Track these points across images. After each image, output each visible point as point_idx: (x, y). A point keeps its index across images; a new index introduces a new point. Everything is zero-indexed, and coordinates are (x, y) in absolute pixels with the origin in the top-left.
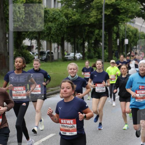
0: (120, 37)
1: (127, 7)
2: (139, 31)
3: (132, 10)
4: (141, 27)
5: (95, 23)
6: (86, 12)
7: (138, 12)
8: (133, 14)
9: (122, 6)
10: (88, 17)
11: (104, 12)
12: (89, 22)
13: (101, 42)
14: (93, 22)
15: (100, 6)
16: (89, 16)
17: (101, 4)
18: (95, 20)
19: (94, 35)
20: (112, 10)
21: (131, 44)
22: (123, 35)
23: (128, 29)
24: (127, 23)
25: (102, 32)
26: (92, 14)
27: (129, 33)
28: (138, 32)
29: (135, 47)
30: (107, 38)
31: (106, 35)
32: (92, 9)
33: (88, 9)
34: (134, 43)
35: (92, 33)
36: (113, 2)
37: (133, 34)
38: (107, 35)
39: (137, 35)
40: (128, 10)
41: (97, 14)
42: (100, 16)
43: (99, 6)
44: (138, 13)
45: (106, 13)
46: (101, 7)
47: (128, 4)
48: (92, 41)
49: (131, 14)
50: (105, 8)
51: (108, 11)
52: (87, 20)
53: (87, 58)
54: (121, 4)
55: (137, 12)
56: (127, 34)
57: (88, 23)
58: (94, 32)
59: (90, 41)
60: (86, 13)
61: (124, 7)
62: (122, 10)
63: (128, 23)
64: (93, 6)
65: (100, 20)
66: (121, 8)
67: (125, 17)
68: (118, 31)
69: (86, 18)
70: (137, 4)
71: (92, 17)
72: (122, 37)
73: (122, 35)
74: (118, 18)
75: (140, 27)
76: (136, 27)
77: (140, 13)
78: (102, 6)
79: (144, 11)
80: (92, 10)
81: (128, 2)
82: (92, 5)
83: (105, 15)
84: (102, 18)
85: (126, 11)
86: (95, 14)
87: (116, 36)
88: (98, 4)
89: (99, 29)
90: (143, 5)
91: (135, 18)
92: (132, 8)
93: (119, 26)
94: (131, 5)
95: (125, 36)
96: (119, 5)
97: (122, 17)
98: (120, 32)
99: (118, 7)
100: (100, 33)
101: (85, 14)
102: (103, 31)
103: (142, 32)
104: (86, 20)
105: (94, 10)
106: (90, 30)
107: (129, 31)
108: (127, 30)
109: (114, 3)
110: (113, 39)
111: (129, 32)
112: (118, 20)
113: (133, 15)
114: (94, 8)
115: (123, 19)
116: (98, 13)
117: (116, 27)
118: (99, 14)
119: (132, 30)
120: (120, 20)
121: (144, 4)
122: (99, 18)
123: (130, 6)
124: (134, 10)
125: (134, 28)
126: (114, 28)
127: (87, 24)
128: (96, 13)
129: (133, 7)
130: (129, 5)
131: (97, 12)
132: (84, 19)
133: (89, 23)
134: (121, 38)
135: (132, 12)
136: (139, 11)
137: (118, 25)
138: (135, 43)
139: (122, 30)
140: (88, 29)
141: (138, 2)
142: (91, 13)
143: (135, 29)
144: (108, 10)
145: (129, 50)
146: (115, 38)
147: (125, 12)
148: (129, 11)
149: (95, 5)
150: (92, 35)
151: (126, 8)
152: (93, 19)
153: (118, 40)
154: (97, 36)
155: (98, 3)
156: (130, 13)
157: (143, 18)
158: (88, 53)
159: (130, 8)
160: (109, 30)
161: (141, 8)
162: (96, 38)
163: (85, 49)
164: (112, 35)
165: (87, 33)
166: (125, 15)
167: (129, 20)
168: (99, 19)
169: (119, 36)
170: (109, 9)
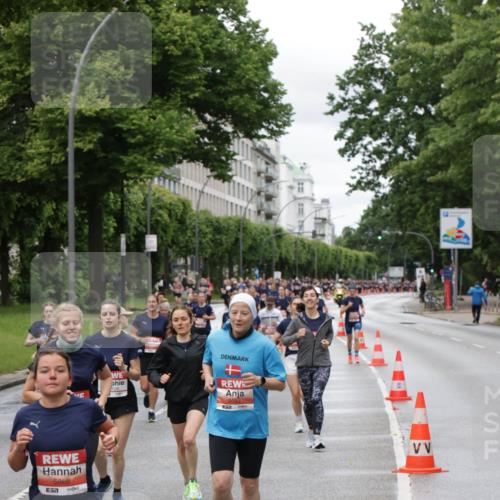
0: (129, 229)
1: (152, 127)
2: (194, 207)
3: (168, 135)
4: (202, 192)
5: (44, 180)
6: (12, 142)
7: (189, 144)
8: (174, 149)
9: (134, 124)
10: (18, 157)
11: (73, 144)
12: (23, 177)
13: (66, 245)
14: (35, 175)
15: (60, 121)
16: (23, 155)
17: (62, 113)
18: (44, 167)
19: (38, 221)
20: (100, 135)
21: (166, 252)
22: (138, 219)
23: (158, 199)
24: (152, 179)
25: (67, 212)
26: (31, 147)
27: (160, 215)
28: (192, 210)
29: (181, 261)
30: (86, 231)
31: (80, 219)
32: (33, 130)
33: (17, 131)
34: (178, 249)
35: (35, 212)
36: (103, 110)
37: (174, 218)
38: (87, 221)
39: (188, 221)
40: (154, 136)
41: (48, 149)
42: (59, 155)
43: (55, 121)
44: (189, 147)
45: (80, 145)
46: (63, 124)
47: (154, 118)
48: (32, 242)
49: (165, 149)
50: (76, 128)
51: (87, 138)
52: (17, 167)
53: (18, 300)
54: (131, 117)
55: (184, 142)
56: (154, 219)
57: (20, 179)
58: (40, 209)
59: (28, 240)
60: (10, 146)
61: (140, 126)
62: (134, 136)
63: (156, 179)
64: (35, 122)
65: (60, 170)
66: (129, 130)
67: (145, 159)
68: (122, 205)
69: (12, 163)
70: (185, 116)
71: (31, 159)
72: (136, 228)
73: (134, 220)
74: (121, 162)
75: (198, 194)
76: (184, 195)
77: (195, 146)
78: (67, 123)
79: (210, 140)
80: (30, 135)
81: (153, 109)
82: (29, 117)
83: (78, 151)
84: (66, 162)
85: (149, 141)
86: (43, 149)
87: (115, 225)
88: (50, 115)
89: (56, 200)
90: (205, 121)
91: (180, 162)
92: (168, 129)
93: (125, 189)
94: (164, 120)
95: (146, 226)
96: (122, 119)
97: (136, 161)
98: (129, 210)
99: (119, 125)
100: (60, 214)
101: (6, 147)
102: (71, 208)
103: (205, 212)
104: (12, 168)
105: (37, 135)
106: (24, 205)
107: (160, 208)
108: (151, 204)
109: (105, 114)
110: (104, 236)
111: (161, 212)
112: (122, 170)
113: (173, 152)
114: (37, 130)
115: (139, 165)
116: (51, 147)
117: (114, 192)
118: (56, 147)
119: (171, 204)
120: (130, 171)
121: (208, 117)
122: (58, 162)
123: (161, 122)
124: (175, 136)
125: (176, 198)
126: (108, 198)
127: (15, 181)
128: (46, 146)
129: (172, 128)
130: (156, 121)
131: (48, 141)
132: (4, 164)
133: (23, 180)
134: (132, 231)
135: (170, 143)
136: (193, 140)
137: (123, 186)
138: (181, 248)
139: (134, 206)
140: (19, 200)
141: (189, 109)
142: (30, 144)
143: (179, 199)
144: (88, 136)
145: (162, 271)
146: (112, 230)
147: (146, 144)
148: (160, 141)
149: (41, 119)
150: (32, 219)
151: (147, 128)
152: (35, 166)
153: (123, 239)
154: (49, 224)
155: (51, 111)
156: (161, 145)
157: (206, 166)
158: (19, 283)
159: (160, 129)
160: (91, 202)
161: (197, 132)
162: (48, 231)
163: (10, 268)
164: (101, 220)
165: (17, 213)
166: (144, 155)
167: (157, 170)
168: (54, 164)
169: (126, 223)
170: (90, 133)
